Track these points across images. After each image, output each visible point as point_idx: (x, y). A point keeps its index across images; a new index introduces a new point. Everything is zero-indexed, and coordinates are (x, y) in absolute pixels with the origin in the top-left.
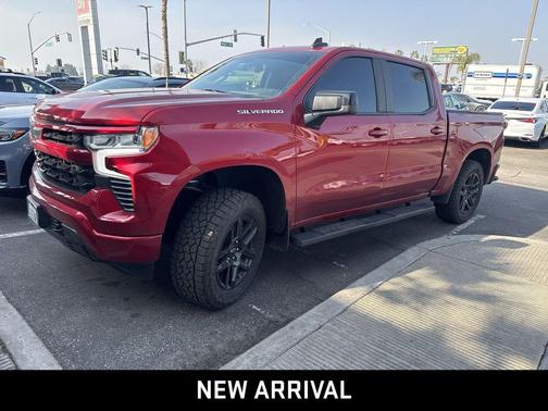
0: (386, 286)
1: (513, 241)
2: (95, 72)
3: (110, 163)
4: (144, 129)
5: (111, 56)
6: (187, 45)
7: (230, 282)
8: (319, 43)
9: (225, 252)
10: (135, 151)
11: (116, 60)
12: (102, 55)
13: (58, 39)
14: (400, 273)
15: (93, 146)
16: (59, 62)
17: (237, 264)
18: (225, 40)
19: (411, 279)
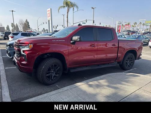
0: (91, 83)
1: (136, 75)
2: (51, 31)
3: (24, 51)
4: (30, 44)
5: (55, 27)
6: (73, 24)
7: (51, 79)
8: (80, 25)
9: (49, 72)
10: (28, 49)
11: (56, 28)
12: (53, 27)
13: (44, 23)
14: (96, 80)
15: (21, 48)
16: (44, 29)
17: (54, 75)
18: (84, 22)
19: (99, 82)
